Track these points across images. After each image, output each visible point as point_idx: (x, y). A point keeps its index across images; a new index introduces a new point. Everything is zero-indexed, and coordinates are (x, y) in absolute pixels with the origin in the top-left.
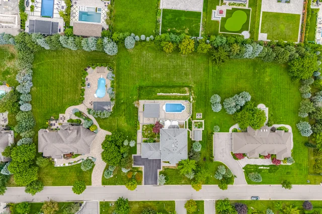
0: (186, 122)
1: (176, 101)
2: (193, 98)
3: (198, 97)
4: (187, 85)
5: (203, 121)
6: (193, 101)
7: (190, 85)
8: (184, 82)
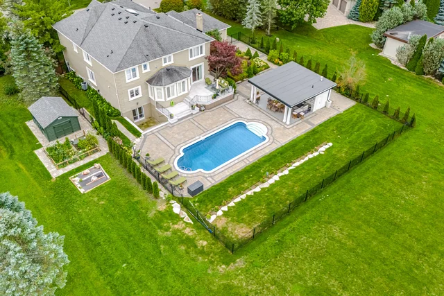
0: (137, 134)
1: (240, 167)
2: (176, 218)
3: (153, 239)
4: (259, 249)
5: (55, 172)
6: (162, 207)
7: (240, 262)
8: (289, 254)
